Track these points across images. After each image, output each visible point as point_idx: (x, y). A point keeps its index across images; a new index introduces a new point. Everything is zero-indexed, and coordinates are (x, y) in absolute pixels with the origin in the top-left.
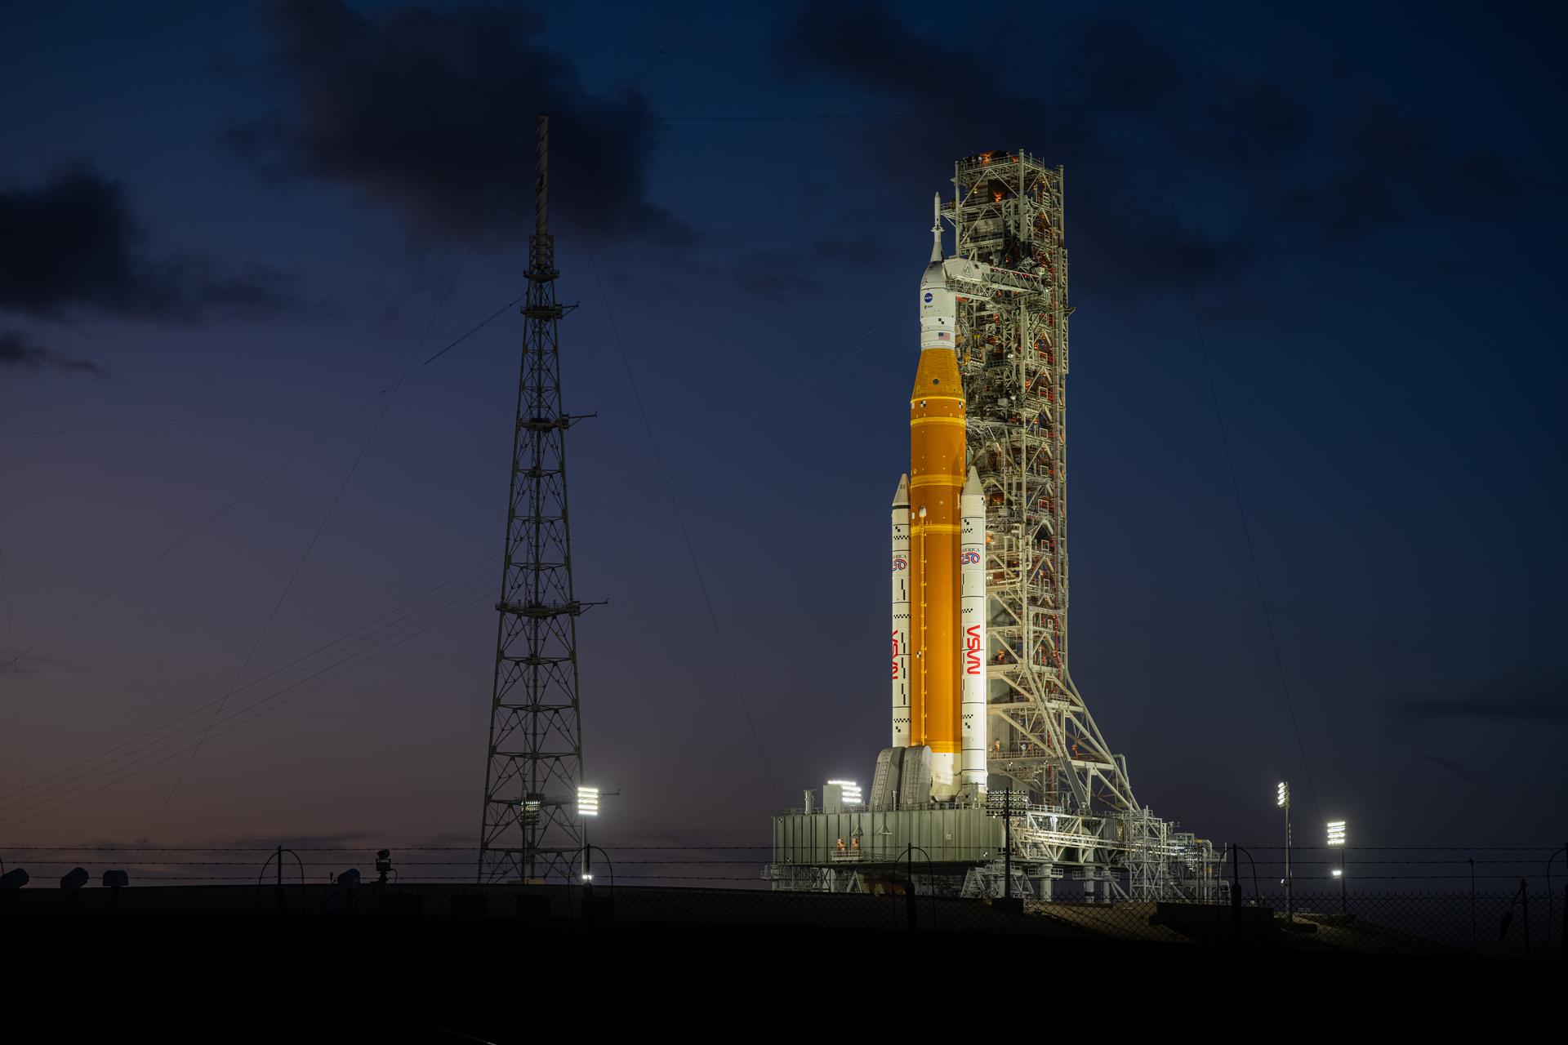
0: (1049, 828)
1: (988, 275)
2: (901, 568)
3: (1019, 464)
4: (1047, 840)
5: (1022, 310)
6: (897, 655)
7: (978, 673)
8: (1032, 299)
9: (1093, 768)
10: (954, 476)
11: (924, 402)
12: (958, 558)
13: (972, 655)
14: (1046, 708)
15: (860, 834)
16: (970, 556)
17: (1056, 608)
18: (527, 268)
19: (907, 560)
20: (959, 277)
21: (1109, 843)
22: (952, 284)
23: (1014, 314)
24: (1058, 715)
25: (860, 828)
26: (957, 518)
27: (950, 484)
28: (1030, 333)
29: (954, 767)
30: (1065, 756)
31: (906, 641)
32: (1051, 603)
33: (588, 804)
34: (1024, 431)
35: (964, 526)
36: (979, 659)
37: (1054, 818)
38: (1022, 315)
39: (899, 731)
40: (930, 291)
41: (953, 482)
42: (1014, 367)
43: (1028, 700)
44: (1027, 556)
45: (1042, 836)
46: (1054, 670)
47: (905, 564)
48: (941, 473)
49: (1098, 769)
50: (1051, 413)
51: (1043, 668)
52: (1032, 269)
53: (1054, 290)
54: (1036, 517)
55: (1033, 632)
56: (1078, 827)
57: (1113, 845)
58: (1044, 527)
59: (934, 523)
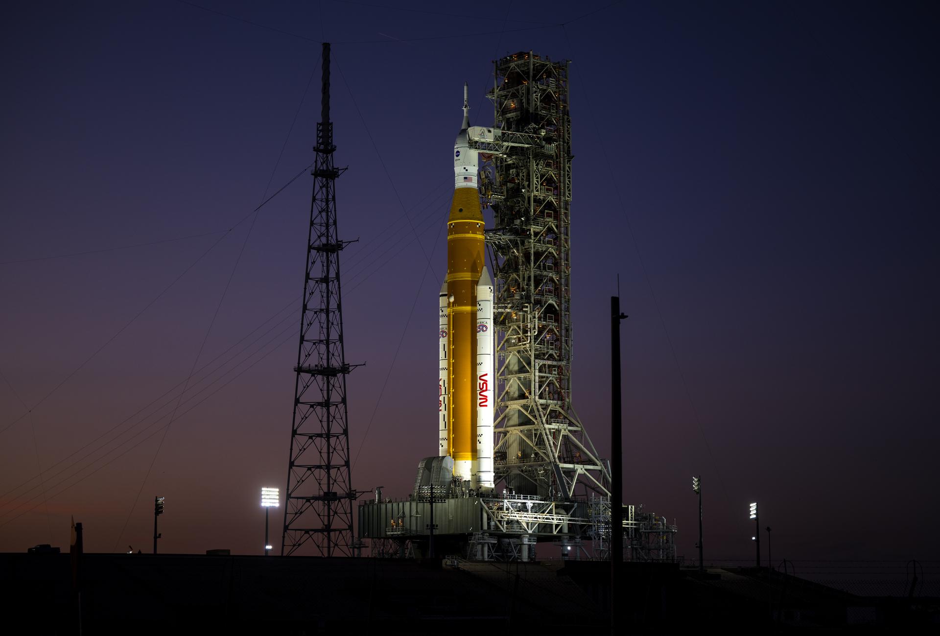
0: (527, 511)
1: (499, 137)
2: (443, 337)
3: (530, 264)
4: (521, 518)
5: (531, 159)
6: (441, 395)
7: (486, 406)
8: (537, 151)
9: (580, 469)
10: (473, 274)
11: (453, 224)
12: (475, 328)
13: (482, 394)
14: (545, 429)
15: (404, 516)
16: (481, 327)
17: (560, 360)
18: (315, 144)
19: (447, 331)
20: (476, 139)
21: (579, 521)
22: (473, 144)
23: (527, 162)
24: (555, 434)
25: (403, 513)
26: (474, 302)
27: (470, 279)
28: (536, 174)
29: (472, 470)
30: (555, 461)
31: (446, 385)
32: (557, 357)
33: (270, 499)
34: (532, 241)
35: (478, 307)
36: (486, 397)
37: (529, 504)
38: (531, 163)
39: (442, 446)
40: (459, 150)
41: (471, 277)
42: (526, 198)
43: (534, 423)
44: (535, 325)
45: (517, 516)
46: (559, 402)
47: (446, 334)
48: (464, 271)
49: (586, 470)
50: (557, 228)
51: (549, 401)
52: (536, 131)
53: (559, 145)
54: (544, 299)
55: (540, 377)
56: (551, 510)
57: (583, 521)
58: (551, 305)
59: (459, 305)
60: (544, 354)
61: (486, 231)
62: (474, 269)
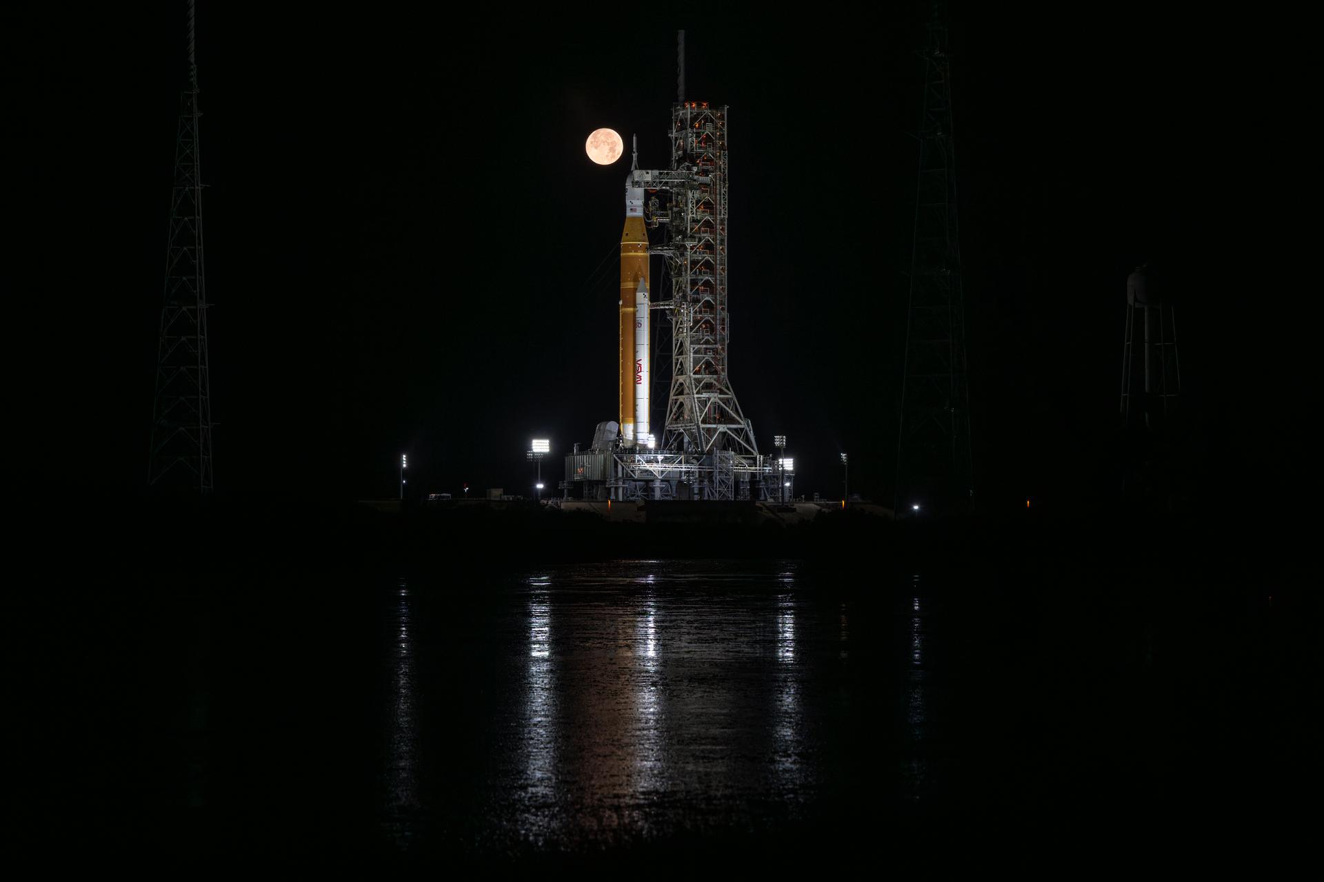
1: (657, 176)
4: (652, 468)
7: (641, 383)
9: (722, 428)
10: (635, 284)
13: (638, 374)
14: (694, 398)
15: (583, 466)
16: (638, 324)
17: (715, 344)
21: (706, 469)
22: (638, 183)
29: (633, 431)
30: (699, 423)
32: (712, 341)
35: (638, 309)
36: (641, 377)
41: (634, 286)
45: (648, 467)
46: (714, 376)
48: (627, 281)
49: (728, 429)
50: (713, 240)
51: (705, 376)
52: (689, 169)
53: (716, 175)
54: (700, 296)
55: (694, 358)
56: (681, 460)
57: (708, 469)
58: (708, 302)
59: (625, 307)
60: (701, 340)
61: (647, 249)
62: (636, 280)
